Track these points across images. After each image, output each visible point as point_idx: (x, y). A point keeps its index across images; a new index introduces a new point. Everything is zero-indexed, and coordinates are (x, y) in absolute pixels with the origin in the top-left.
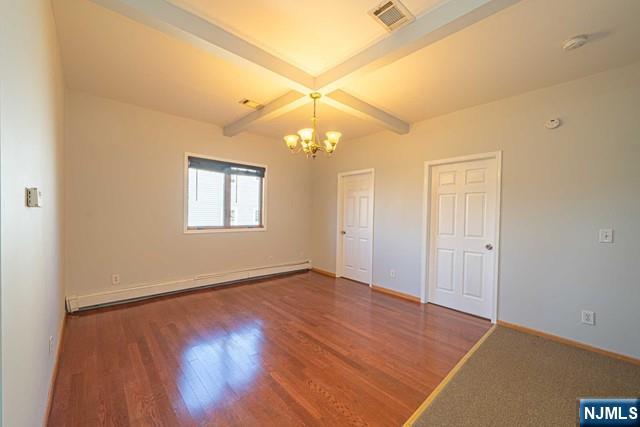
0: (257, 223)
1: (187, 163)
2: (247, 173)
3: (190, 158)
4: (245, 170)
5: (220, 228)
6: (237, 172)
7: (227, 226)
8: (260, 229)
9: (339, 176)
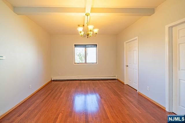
0: (96, 62)
1: (74, 46)
2: (91, 47)
3: (75, 45)
4: (90, 46)
5: (83, 63)
6: (88, 47)
7: (86, 63)
8: (96, 64)
9: (125, 42)
